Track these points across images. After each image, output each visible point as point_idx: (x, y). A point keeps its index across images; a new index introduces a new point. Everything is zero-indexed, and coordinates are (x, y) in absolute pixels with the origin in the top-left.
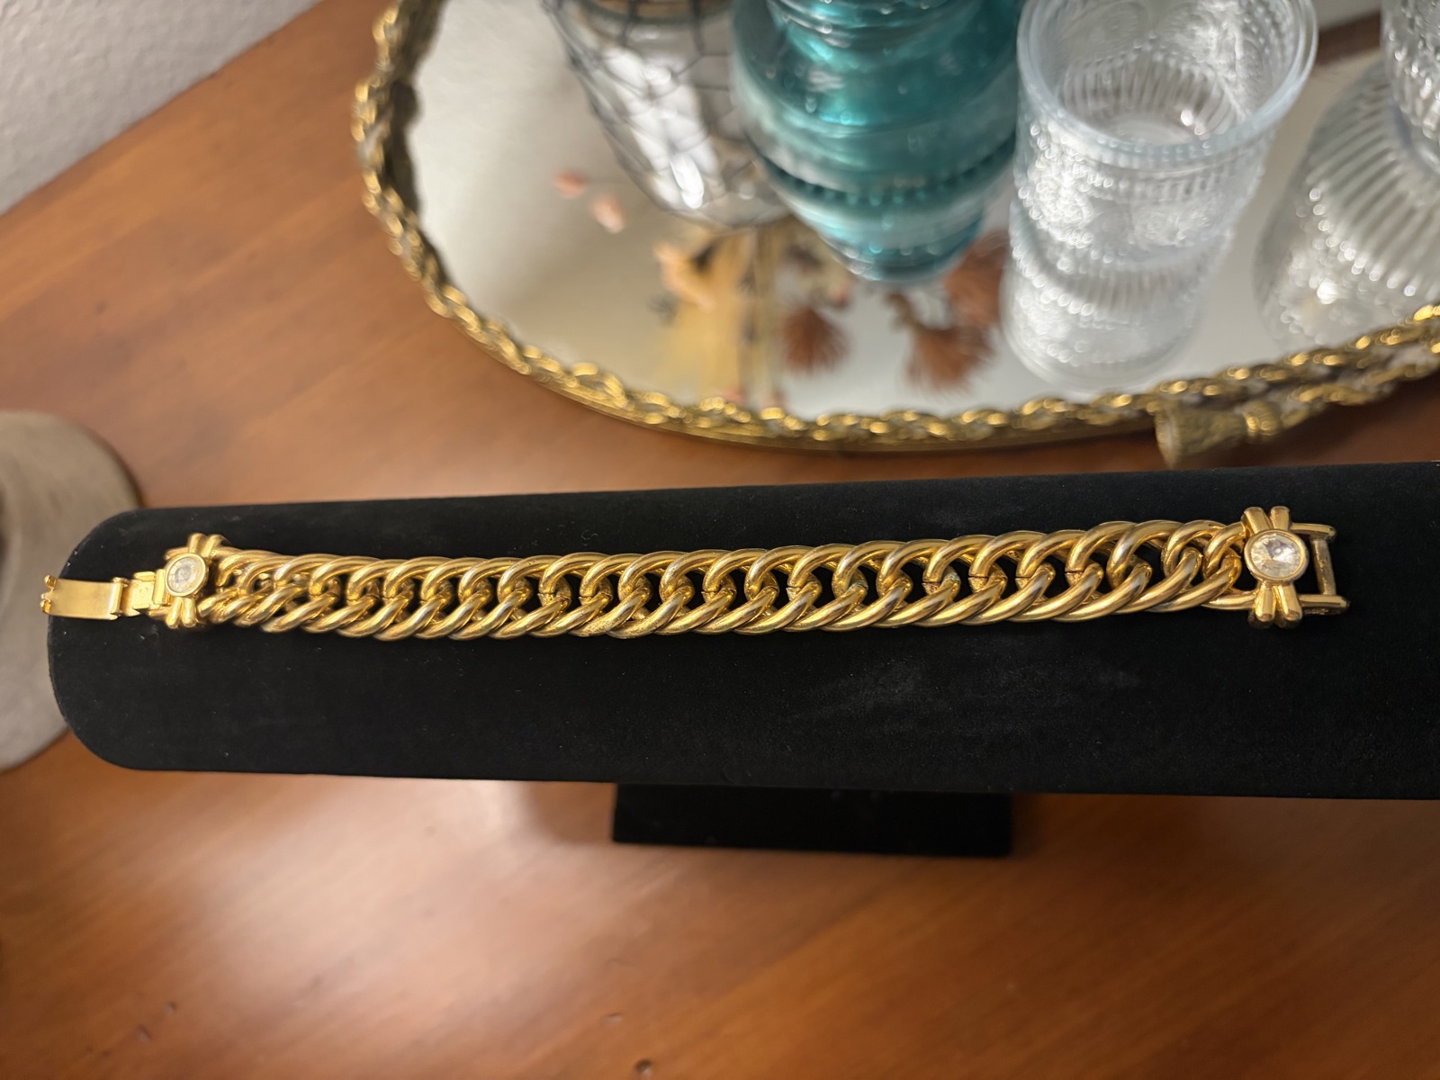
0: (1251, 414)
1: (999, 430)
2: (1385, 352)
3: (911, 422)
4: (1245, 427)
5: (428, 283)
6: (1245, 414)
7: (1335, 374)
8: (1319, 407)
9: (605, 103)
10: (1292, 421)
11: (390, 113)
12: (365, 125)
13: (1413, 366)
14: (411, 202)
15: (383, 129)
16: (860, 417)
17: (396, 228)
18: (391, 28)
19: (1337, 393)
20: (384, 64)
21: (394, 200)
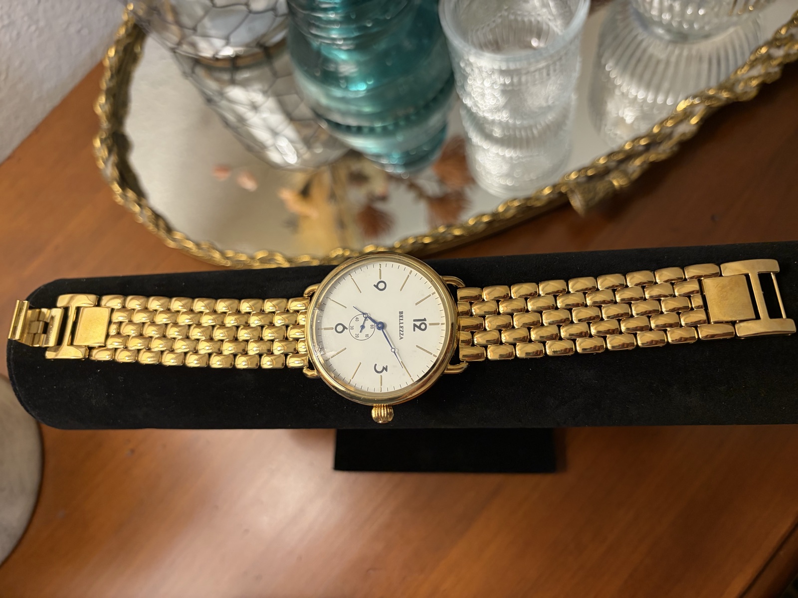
0: (614, 178)
1: (489, 223)
2: (668, 131)
3: (444, 232)
4: (613, 185)
5: (162, 234)
6: (611, 179)
7: (648, 147)
8: (645, 166)
9: (231, 118)
10: (635, 176)
11: (115, 149)
12: (103, 159)
13: (684, 134)
14: (140, 194)
15: (114, 158)
16: (416, 237)
17: (137, 209)
18: (103, 105)
19: (653, 157)
20: (105, 124)
21: (131, 194)
